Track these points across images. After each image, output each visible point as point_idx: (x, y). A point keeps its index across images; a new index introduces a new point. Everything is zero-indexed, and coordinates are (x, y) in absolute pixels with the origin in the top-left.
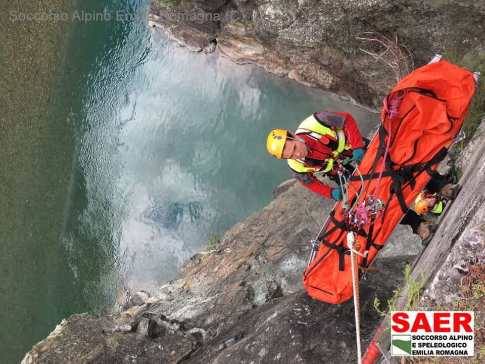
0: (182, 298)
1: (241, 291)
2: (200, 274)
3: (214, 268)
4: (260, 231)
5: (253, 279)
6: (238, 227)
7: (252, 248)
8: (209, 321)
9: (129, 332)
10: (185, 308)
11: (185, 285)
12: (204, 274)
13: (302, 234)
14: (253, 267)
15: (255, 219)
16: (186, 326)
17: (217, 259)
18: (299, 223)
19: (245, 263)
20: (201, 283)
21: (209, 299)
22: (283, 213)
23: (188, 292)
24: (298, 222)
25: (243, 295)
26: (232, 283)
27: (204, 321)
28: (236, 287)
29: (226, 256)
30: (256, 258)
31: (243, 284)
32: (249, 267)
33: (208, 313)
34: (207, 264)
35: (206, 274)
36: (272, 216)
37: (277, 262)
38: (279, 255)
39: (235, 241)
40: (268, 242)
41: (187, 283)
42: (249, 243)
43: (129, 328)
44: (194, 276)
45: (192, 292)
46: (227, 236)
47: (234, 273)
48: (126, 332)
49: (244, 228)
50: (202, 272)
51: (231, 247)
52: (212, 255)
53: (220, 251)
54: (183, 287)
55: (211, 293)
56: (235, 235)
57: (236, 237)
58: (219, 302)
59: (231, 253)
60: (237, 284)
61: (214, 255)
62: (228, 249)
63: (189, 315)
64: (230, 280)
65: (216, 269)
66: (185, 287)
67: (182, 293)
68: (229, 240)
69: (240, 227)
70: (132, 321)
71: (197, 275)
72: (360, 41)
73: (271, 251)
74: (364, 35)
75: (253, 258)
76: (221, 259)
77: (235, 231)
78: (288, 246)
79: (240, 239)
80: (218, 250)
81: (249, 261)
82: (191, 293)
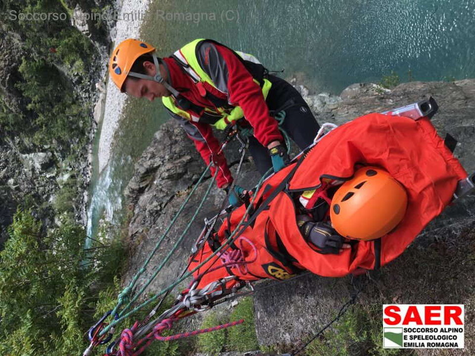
0: (325, 119)
6: (415, 85)
11: (335, 109)
12: (355, 110)
13: (465, 129)
15: (436, 88)
17: (376, 104)
22: (467, 98)
23: (333, 116)
24: (472, 116)
29: (385, 105)
34: (365, 102)
36: (454, 94)
39: (401, 97)
41: (337, 108)
44: (347, 106)
45: (336, 119)
46: (400, 88)
49: (420, 90)
50: (356, 107)
51: (395, 100)
52: (374, 97)
53: (383, 98)
54: (332, 110)
56: (406, 91)
57: (406, 94)
59: (391, 105)
61: (376, 98)
62: (391, 100)
65: (368, 112)
66: (333, 111)
67: (329, 114)
68: (398, 93)
69: (417, 86)
71: (350, 107)
76: (379, 106)
77: (410, 87)
79: (407, 98)
80: (382, 96)
82: (334, 118)
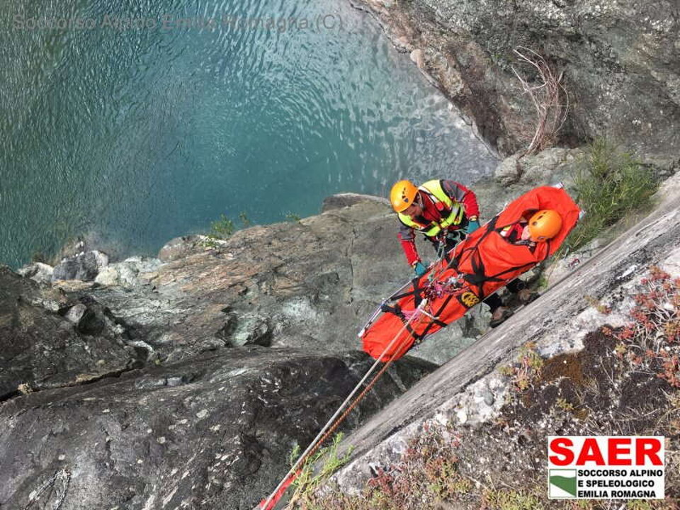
0: (143, 295)
1: (221, 318)
2: (181, 272)
3: (200, 272)
4: (279, 249)
5: (243, 309)
6: (255, 230)
7: (260, 267)
8: (165, 339)
9: (54, 313)
10: (142, 310)
11: (155, 278)
12: (185, 274)
13: (328, 277)
14: (250, 294)
15: (281, 231)
16: (132, 333)
17: (211, 262)
18: (332, 261)
19: (242, 283)
20: (176, 286)
21: (178, 311)
22: (319, 239)
23: (155, 288)
24: (330, 259)
25: (220, 324)
26: (215, 302)
27: (158, 336)
28: (217, 310)
29: (224, 263)
30: (259, 283)
31: (227, 310)
32: (246, 291)
33: (168, 328)
34: (197, 262)
35: (187, 276)
36: (304, 236)
37: (282, 300)
38: (288, 291)
39: (243, 249)
40: (284, 269)
41: (158, 276)
42: (259, 260)
43: (56, 308)
44: (171, 271)
45: (160, 292)
46: (237, 236)
47: (222, 290)
48: (49, 312)
49: (262, 236)
50: (185, 270)
51: (235, 254)
52: (206, 253)
53: (219, 253)
54: (151, 280)
55: (183, 304)
56: (247, 240)
57: (248, 244)
58: (188, 320)
60: (220, 307)
61: (209, 254)
62: (230, 254)
63: (142, 321)
64: (213, 297)
65: (203, 274)
66: (153, 281)
67: (148, 287)
68: (237, 244)
69: (258, 232)
70: (63, 300)
71: (176, 272)
72: (516, 57)
73: (281, 283)
74: (525, 52)
75: (255, 281)
76: (217, 264)
77: (249, 235)
78: (305, 285)
79: (250, 249)
80: (218, 251)
81: (248, 284)
82: (157, 292)
